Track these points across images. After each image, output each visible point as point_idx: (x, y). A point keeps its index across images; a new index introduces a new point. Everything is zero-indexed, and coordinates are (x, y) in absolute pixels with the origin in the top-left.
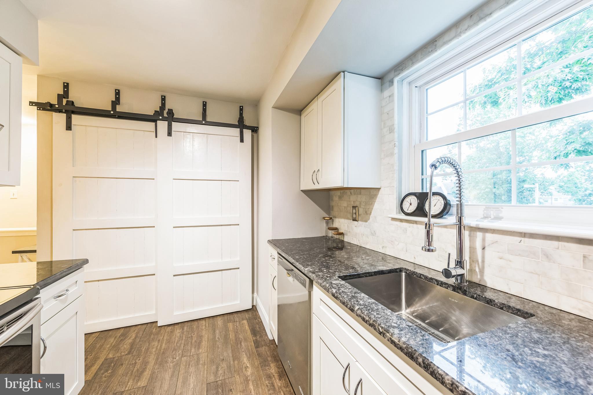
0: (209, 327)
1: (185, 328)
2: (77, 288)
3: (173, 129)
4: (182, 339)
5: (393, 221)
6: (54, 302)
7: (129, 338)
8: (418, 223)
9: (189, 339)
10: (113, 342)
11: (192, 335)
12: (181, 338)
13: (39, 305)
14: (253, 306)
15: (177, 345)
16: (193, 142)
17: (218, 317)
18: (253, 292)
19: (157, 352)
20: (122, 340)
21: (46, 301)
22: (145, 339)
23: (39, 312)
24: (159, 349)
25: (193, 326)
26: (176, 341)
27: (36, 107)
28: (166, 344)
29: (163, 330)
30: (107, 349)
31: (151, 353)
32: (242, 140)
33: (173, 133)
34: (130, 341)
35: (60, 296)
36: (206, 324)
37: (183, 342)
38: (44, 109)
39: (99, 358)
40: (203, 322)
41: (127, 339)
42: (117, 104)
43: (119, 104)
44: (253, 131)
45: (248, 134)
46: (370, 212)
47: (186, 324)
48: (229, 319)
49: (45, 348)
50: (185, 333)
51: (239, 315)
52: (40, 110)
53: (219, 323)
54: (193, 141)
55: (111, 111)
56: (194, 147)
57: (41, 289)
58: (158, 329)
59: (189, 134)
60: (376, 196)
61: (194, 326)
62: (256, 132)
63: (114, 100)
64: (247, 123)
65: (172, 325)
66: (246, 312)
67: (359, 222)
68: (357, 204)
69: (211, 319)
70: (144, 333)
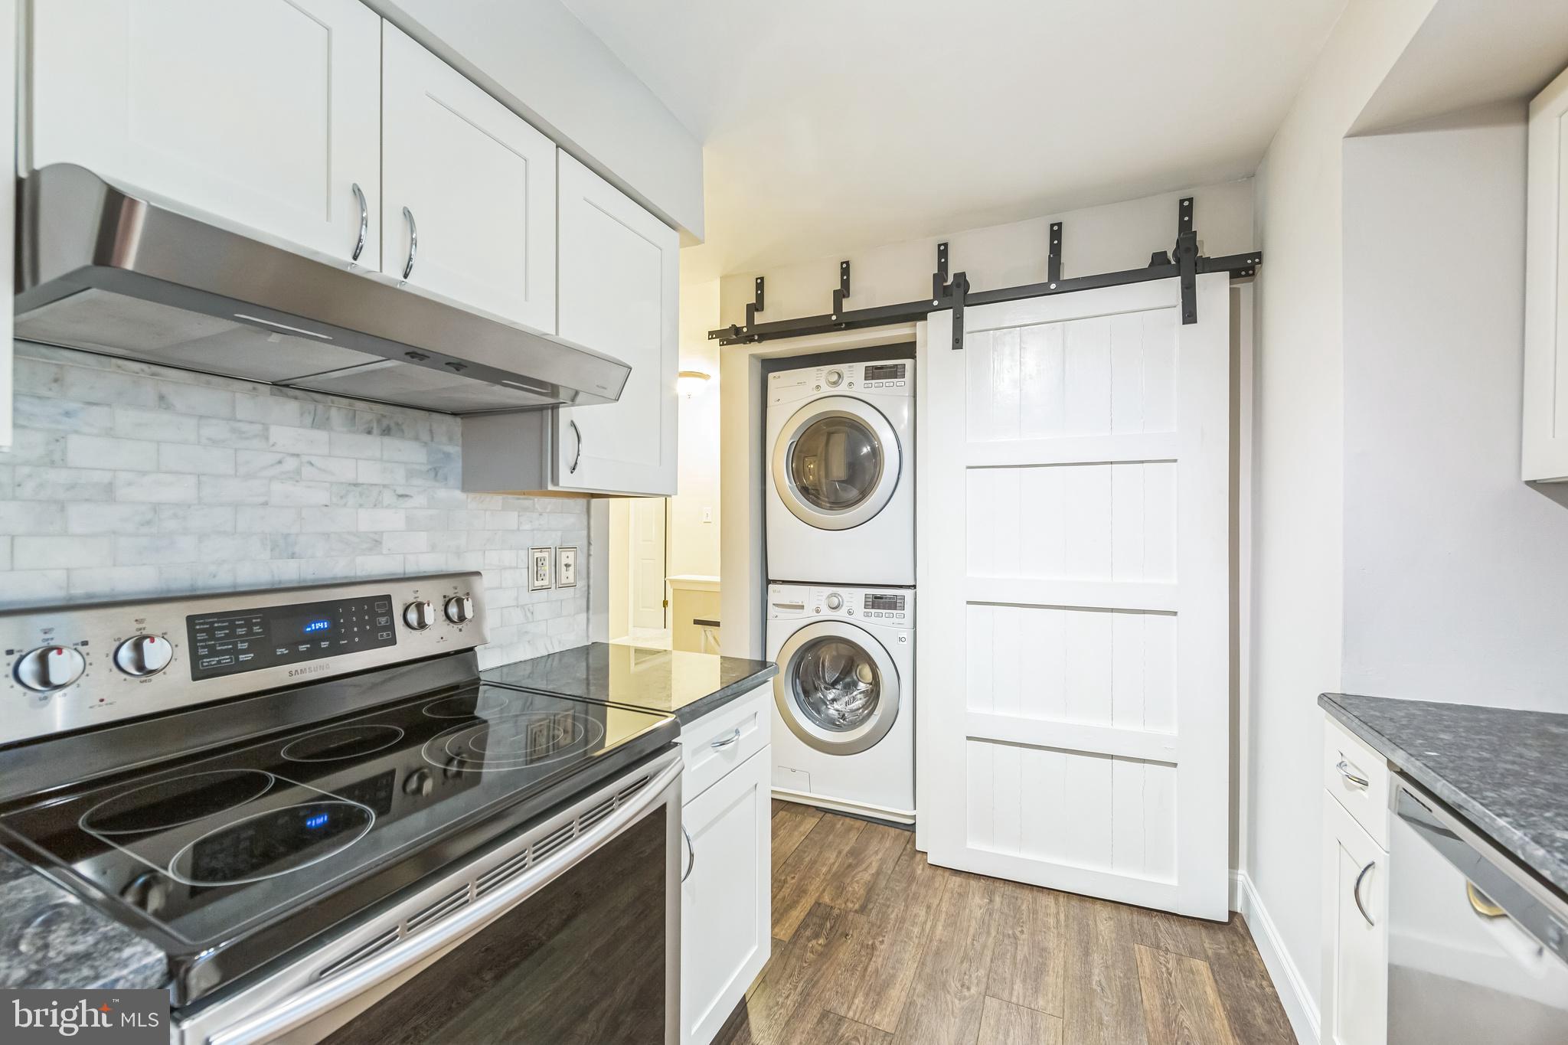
0: (1067, 926)
1: (998, 899)
2: (756, 727)
3: (967, 327)
4: (989, 933)
6: (712, 755)
7: (864, 866)
9: (1006, 941)
10: (834, 863)
11: (1018, 934)
12: (985, 925)
13: (679, 760)
14: (1232, 914)
15: (973, 944)
16: (1022, 355)
17: (1098, 906)
18: (1233, 864)
19: (923, 941)
20: (850, 865)
21: (696, 752)
22: (897, 886)
23: (678, 775)
24: (928, 936)
25: (1019, 901)
26: (972, 931)
27: (718, 339)
28: (945, 927)
29: (940, 878)
30: (822, 877)
31: (909, 936)
32: (1189, 315)
33: (966, 338)
34: (867, 876)
35: (723, 744)
36: (1058, 913)
37: (991, 940)
38: (730, 342)
39: (805, 892)
40: (1048, 901)
41: (859, 869)
42: (844, 296)
43: (848, 296)
44: (1235, 275)
45: (1213, 289)
47: (1000, 887)
48: (1136, 926)
49: (692, 855)
50: (996, 916)
51: (1176, 927)
52: (723, 345)
53: (1101, 927)
54: (1022, 350)
55: (832, 315)
56: (1023, 368)
57: (683, 725)
58: (929, 872)
59: (1010, 333)
61: (1022, 903)
62: (1250, 275)
63: (839, 287)
64: (1209, 249)
65: (963, 874)
66: (1206, 927)
69: (1074, 902)
70: (897, 869)
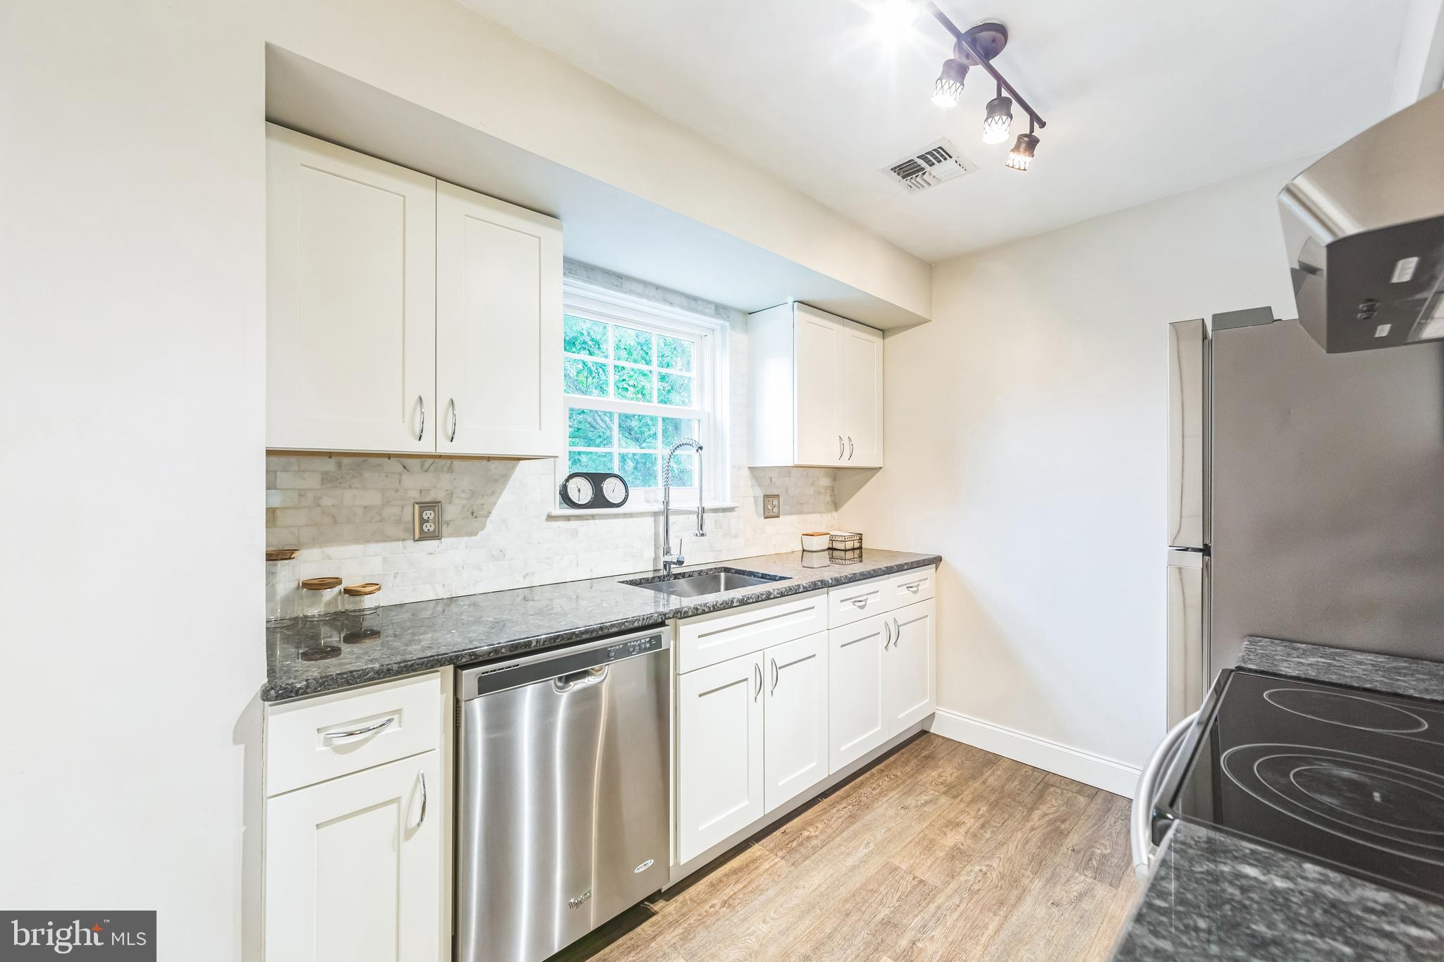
5: (550, 521)
8: (596, 517)
46: (485, 512)
60: (505, 478)
67: (443, 539)
68: (439, 495)
